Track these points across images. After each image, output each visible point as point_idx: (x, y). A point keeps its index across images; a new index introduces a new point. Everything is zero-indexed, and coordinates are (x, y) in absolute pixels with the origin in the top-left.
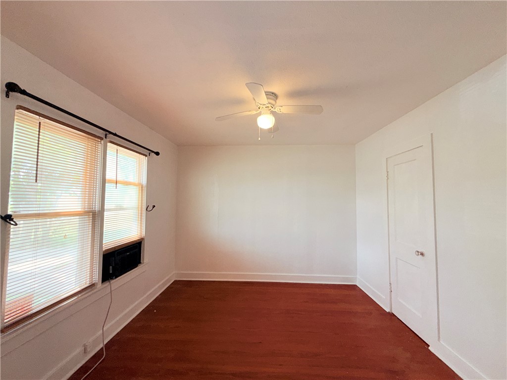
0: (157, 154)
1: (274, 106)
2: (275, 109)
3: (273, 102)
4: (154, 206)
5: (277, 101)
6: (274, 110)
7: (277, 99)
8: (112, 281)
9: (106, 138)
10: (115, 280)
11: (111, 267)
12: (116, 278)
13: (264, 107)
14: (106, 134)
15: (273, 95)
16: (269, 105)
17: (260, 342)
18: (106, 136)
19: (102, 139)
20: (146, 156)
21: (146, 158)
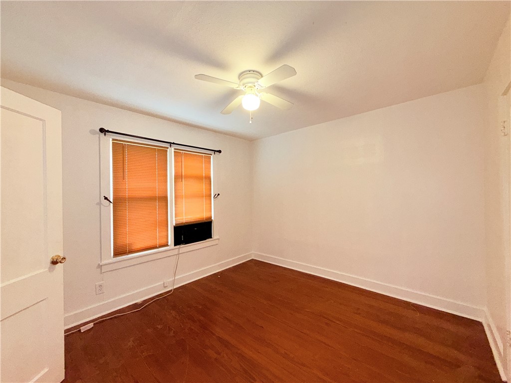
0: (220, 152)
4: (219, 194)
8: (182, 246)
10: (184, 246)
11: (182, 236)
18: (171, 146)
19: (168, 148)
20: (211, 155)
21: (212, 156)
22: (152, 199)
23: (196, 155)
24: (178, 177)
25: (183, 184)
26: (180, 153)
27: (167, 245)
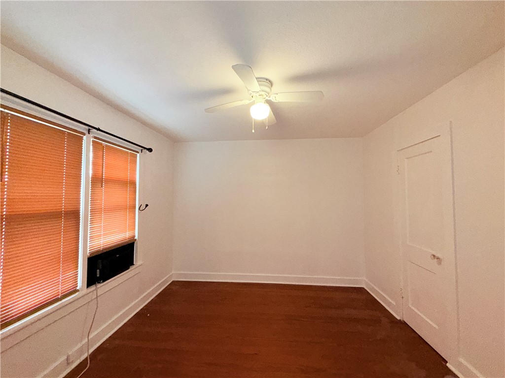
0: (150, 150)
1: (268, 94)
2: (269, 97)
3: (268, 89)
4: (147, 205)
5: (273, 88)
6: (269, 99)
7: (272, 86)
8: (99, 285)
9: (89, 133)
10: (102, 284)
11: (98, 271)
12: (103, 282)
13: (257, 95)
14: (89, 129)
15: (268, 81)
16: (263, 93)
17: (256, 354)
18: (89, 131)
19: (84, 134)
20: (138, 152)
21: (138, 155)
22: (55, 215)
23: (121, 150)
24: (97, 181)
25: (103, 191)
26: (101, 144)
27: (76, 291)
